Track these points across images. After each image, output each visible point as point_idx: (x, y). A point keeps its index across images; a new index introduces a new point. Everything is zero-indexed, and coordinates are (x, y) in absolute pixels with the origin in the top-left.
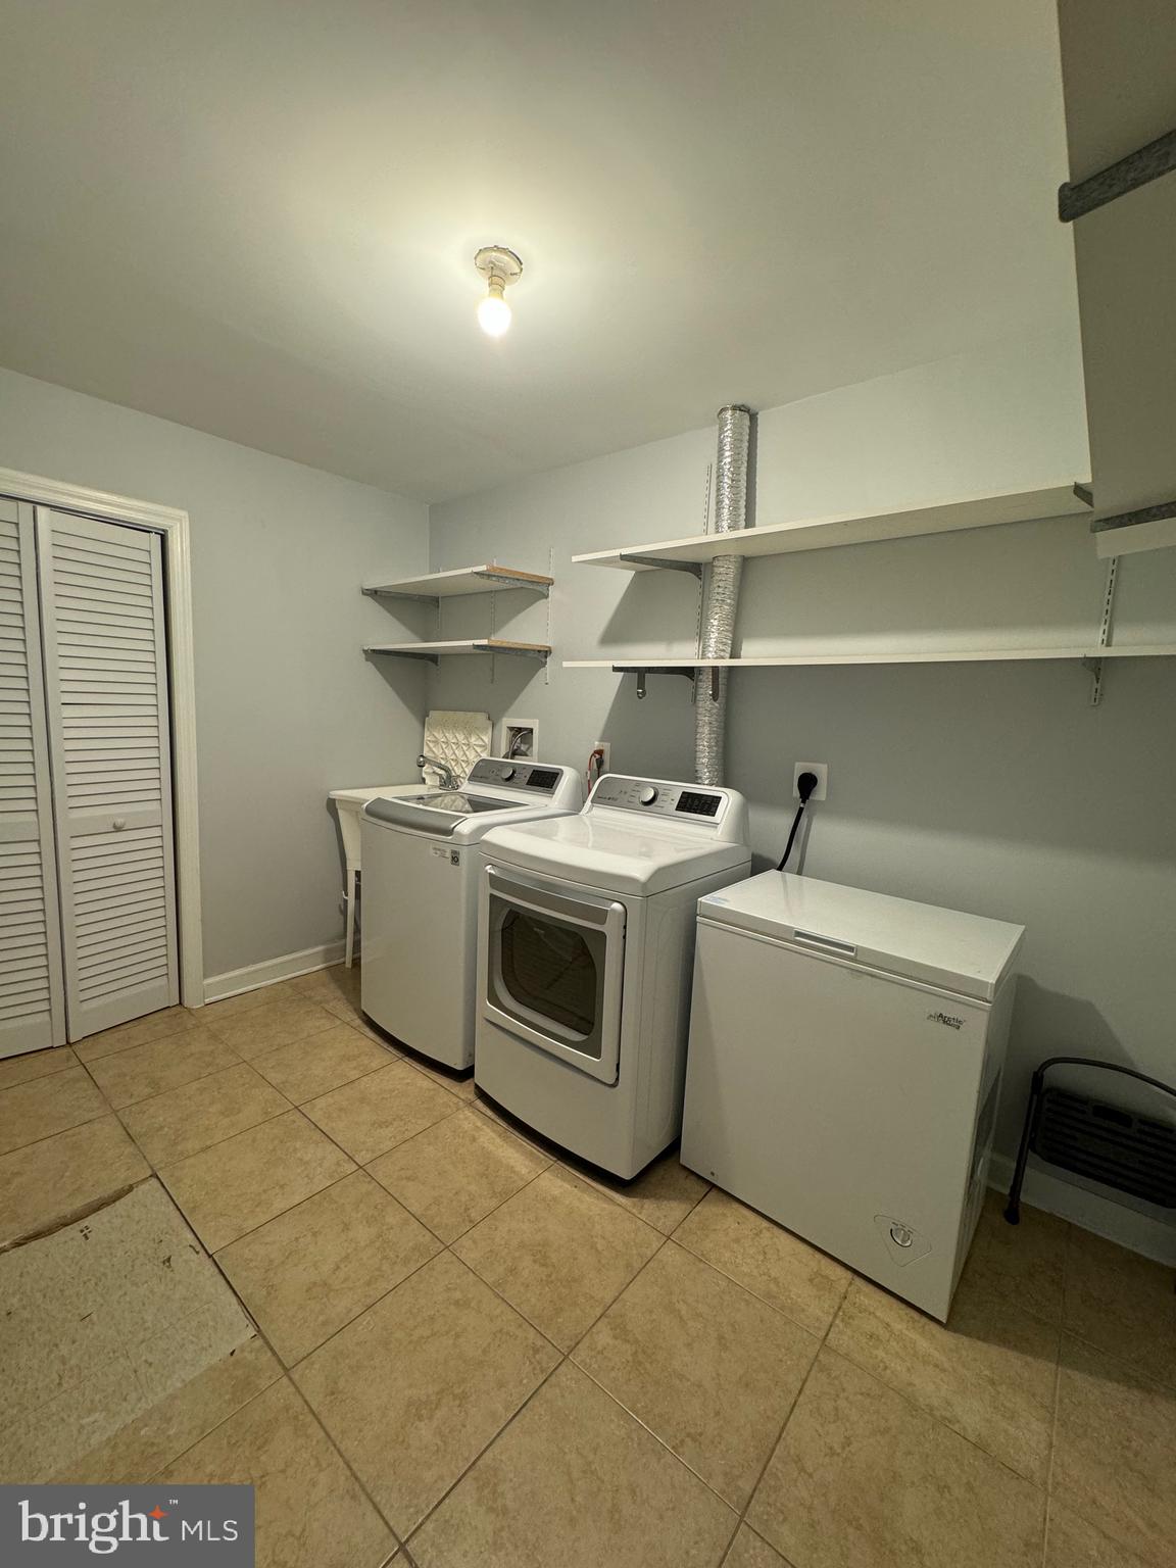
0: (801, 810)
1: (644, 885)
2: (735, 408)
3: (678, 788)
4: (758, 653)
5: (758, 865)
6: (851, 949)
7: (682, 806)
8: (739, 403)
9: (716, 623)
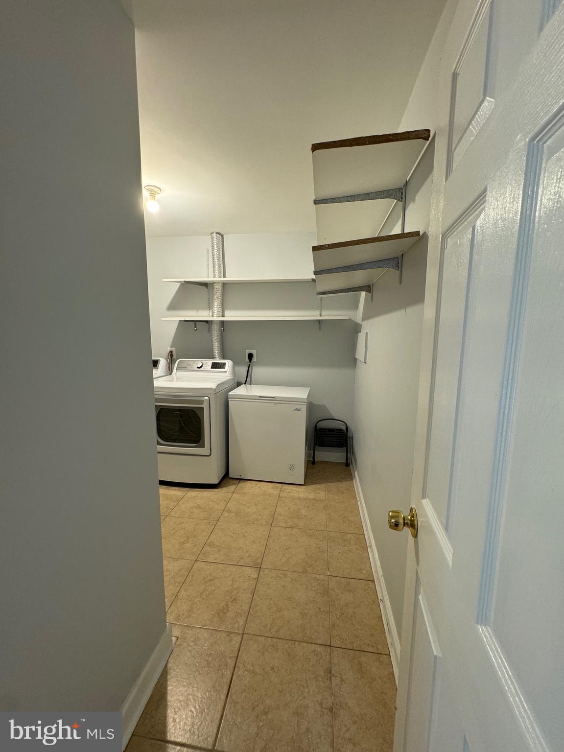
0: (249, 365)
1: (215, 389)
2: (217, 233)
3: (210, 362)
4: (232, 315)
5: (239, 384)
6: (274, 398)
7: (212, 367)
8: (218, 232)
9: (216, 304)
